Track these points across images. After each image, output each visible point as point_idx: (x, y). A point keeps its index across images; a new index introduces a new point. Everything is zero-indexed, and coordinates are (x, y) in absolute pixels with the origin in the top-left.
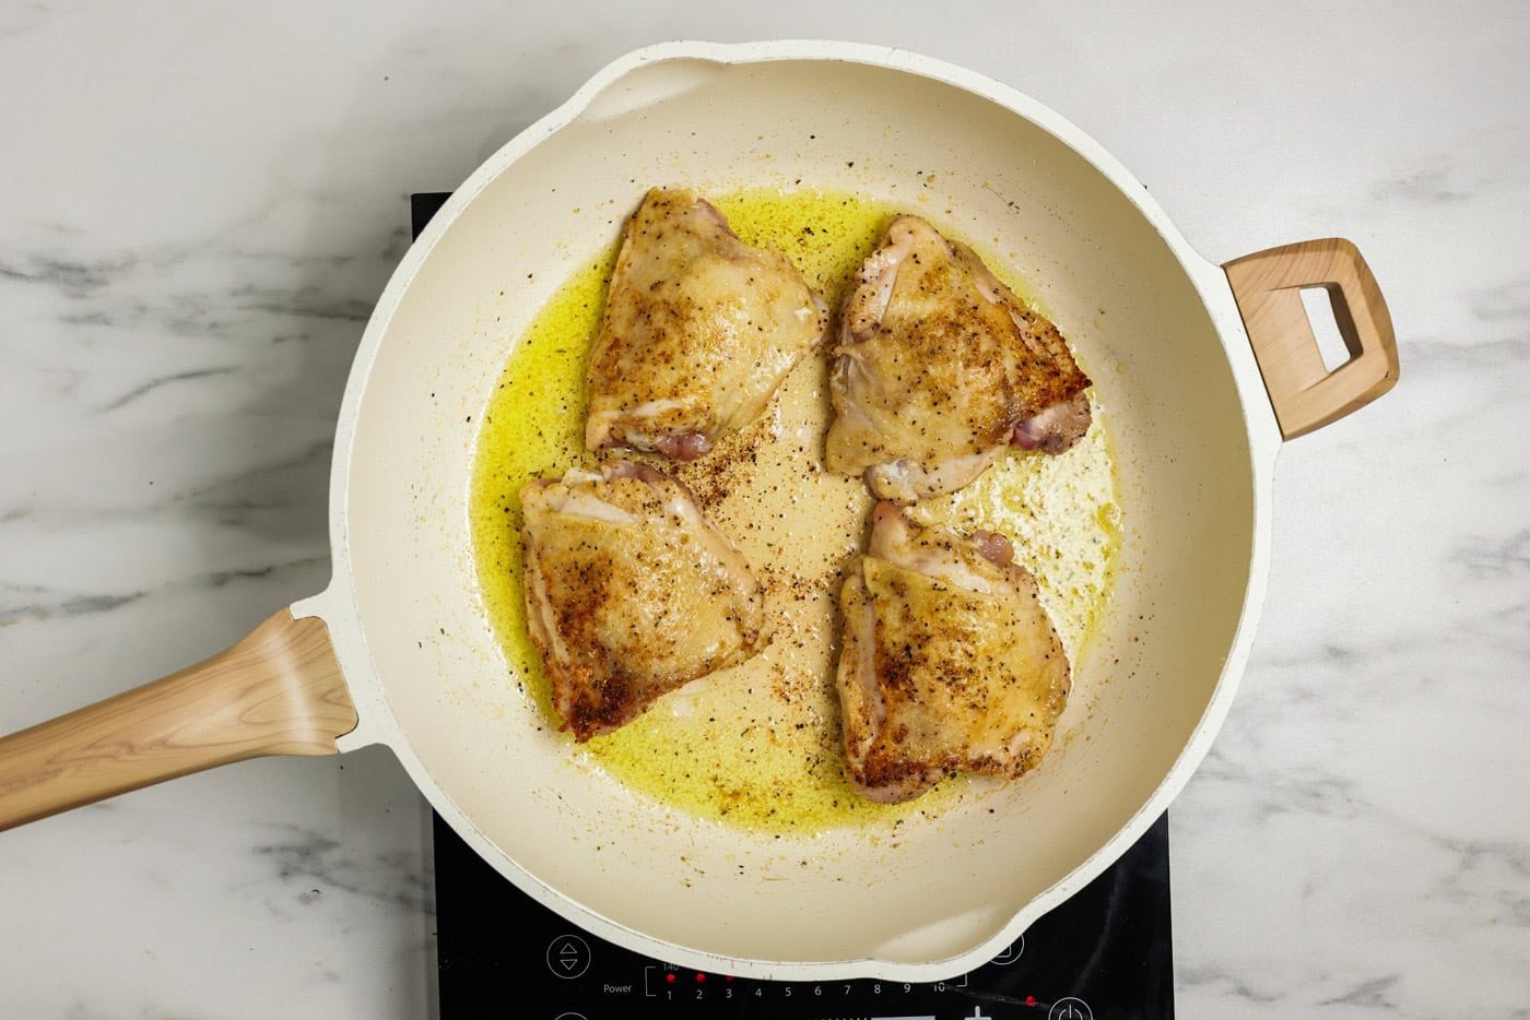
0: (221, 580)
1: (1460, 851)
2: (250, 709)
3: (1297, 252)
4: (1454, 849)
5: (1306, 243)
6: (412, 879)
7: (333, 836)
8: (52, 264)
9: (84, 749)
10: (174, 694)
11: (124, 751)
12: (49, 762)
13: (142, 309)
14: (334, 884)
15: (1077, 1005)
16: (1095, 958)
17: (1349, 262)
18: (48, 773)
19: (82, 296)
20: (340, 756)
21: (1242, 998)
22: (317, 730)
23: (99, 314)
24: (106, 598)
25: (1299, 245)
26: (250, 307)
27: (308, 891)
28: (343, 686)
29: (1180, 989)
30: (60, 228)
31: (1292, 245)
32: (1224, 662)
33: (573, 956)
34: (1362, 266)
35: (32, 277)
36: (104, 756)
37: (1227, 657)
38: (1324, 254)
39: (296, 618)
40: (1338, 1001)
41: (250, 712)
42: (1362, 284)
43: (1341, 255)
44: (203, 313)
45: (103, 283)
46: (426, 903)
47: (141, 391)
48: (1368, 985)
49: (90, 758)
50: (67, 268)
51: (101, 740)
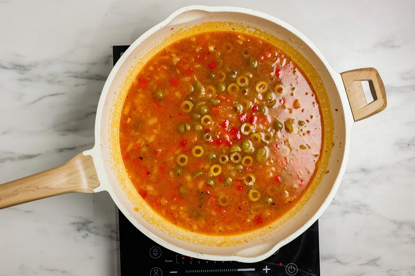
0: (61, 150)
2: (71, 179)
3: (361, 71)
4: (396, 223)
5: (363, 68)
6: (113, 231)
7: (91, 220)
8: (15, 65)
9: (25, 188)
10: (51, 174)
11: (36, 189)
12: (15, 191)
13: (40, 77)
14: (92, 233)
15: (293, 265)
16: (298, 253)
17: (375, 74)
18: (15, 194)
19: (23, 74)
20: (94, 194)
21: (338, 263)
22: (89, 186)
23: (28, 79)
24: (30, 155)
25: (361, 69)
26: (69, 76)
27: (85, 234)
28: (96, 174)
29: (322, 261)
30: (17, 55)
32: (335, 181)
33: (157, 252)
34: (379, 76)
35: (10, 68)
36: (31, 190)
37: (336, 179)
38: (368, 72)
39: (84, 155)
40: (364, 264)
42: (378, 80)
43: (373, 73)
44: (56, 78)
45: (29, 70)
46: (117, 237)
47: (40, 99)
48: (373, 260)
49: (26, 190)
50: (20, 66)
51: (29, 186)
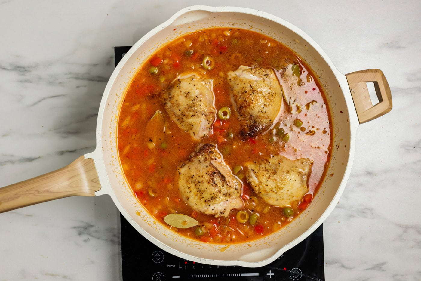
0: (62, 153)
1: (403, 228)
3: (366, 72)
4: (401, 227)
6: (115, 236)
7: (93, 224)
8: (15, 66)
9: (26, 191)
10: (51, 177)
11: (37, 192)
12: (16, 194)
13: (40, 78)
14: (93, 237)
15: (298, 270)
16: (302, 257)
17: (380, 75)
18: (15, 198)
19: (23, 75)
20: (95, 197)
21: (343, 268)
22: (90, 189)
23: (28, 80)
24: (30, 158)
26: (70, 78)
27: (86, 239)
28: (97, 178)
29: (326, 266)
30: (18, 56)
31: (365, 70)
32: (340, 184)
33: (159, 257)
34: (384, 77)
35: (10, 70)
36: (32, 194)
38: (373, 73)
39: (86, 158)
40: (369, 269)
41: (72, 184)
42: (384, 82)
43: (378, 74)
44: (57, 79)
45: (30, 71)
46: (118, 242)
47: (40, 101)
48: (378, 265)
49: (27, 194)
50: (20, 67)
51: (30, 189)
